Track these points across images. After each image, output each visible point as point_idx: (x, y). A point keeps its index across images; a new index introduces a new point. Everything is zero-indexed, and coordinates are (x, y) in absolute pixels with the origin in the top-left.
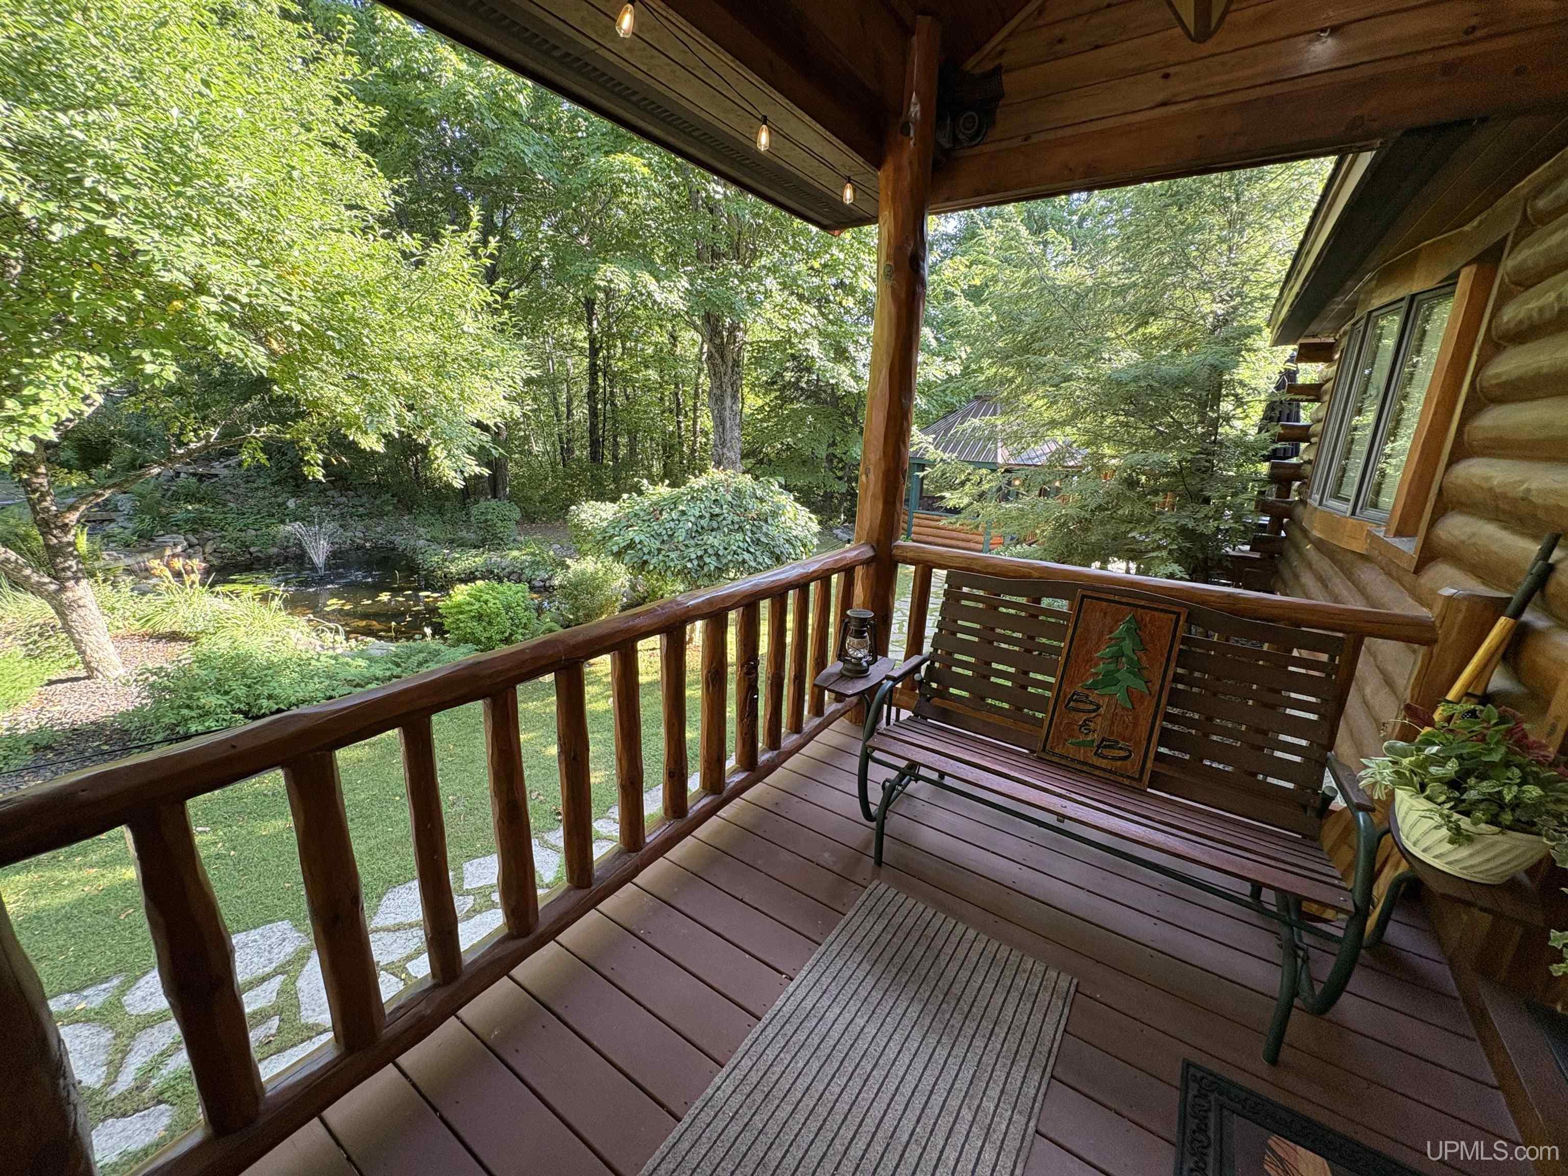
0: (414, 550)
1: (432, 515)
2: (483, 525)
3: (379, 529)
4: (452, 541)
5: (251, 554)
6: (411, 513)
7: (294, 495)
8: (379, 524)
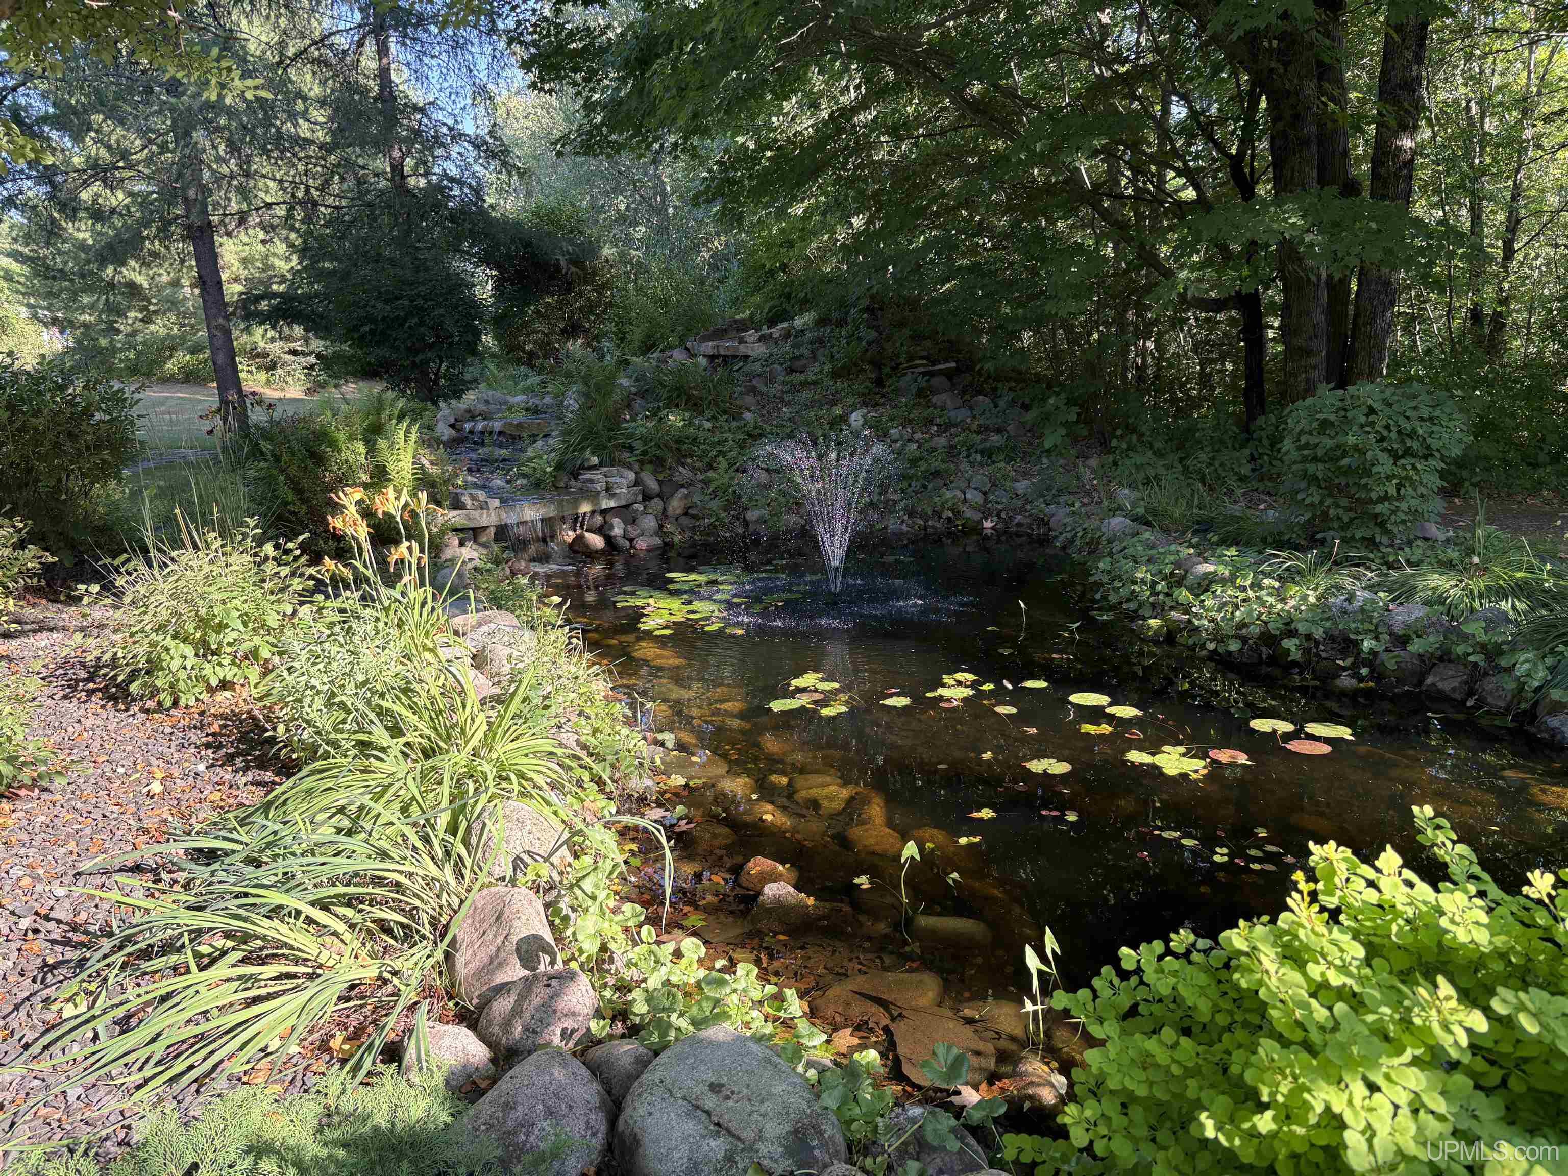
0: (1094, 547)
1: (1159, 454)
2: (1318, 469)
3: (1022, 486)
4: (1203, 527)
5: (746, 523)
6: (1106, 449)
7: (868, 402)
8: (1025, 474)
